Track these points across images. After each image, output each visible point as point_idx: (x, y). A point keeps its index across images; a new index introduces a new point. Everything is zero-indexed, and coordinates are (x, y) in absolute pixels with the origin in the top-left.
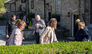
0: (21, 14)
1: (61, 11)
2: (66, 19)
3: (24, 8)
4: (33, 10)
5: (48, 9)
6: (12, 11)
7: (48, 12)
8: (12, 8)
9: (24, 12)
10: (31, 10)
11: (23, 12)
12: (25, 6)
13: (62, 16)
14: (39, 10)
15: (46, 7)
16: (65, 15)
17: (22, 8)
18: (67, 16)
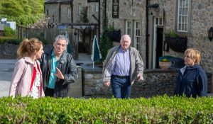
0: (85, 30)
1: (191, 24)
2: (203, 47)
3: (93, 16)
4: (116, 21)
5: (157, 19)
6: (62, 22)
7: (155, 26)
8: (62, 15)
9: (93, 27)
10: (110, 21)
11: (92, 24)
12: (97, 11)
13: (192, 37)
14: (134, 20)
15: (152, 14)
16: (201, 36)
17: (89, 15)
18: (205, 39)
